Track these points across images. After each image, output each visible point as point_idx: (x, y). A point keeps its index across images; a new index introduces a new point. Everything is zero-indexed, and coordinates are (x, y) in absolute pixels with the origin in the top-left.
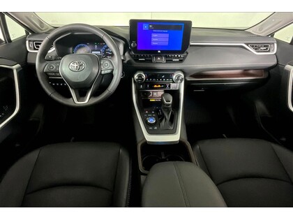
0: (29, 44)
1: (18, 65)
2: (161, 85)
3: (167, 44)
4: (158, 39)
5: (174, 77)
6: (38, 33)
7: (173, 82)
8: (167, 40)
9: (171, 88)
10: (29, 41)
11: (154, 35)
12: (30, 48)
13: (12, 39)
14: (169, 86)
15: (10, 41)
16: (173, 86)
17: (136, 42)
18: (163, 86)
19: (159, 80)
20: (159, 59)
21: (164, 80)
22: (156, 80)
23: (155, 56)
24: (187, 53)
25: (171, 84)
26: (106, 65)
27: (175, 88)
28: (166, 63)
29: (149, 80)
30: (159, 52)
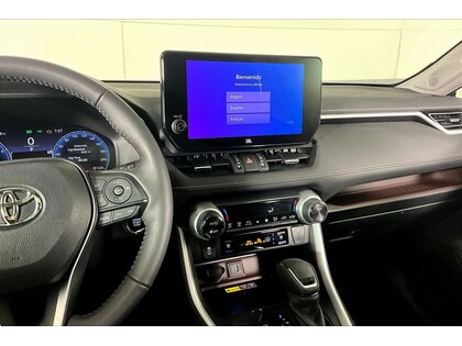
2: (263, 236)
3: (266, 119)
4: (244, 108)
5: (299, 208)
7: (300, 223)
8: (267, 108)
9: (291, 243)
11: (232, 96)
14: (286, 237)
16: (297, 234)
17: (185, 118)
18: (268, 240)
19: (262, 222)
20: (249, 161)
21: (275, 219)
22: (255, 224)
23: (239, 155)
24: (314, 142)
25: (289, 228)
26: (117, 191)
27: (299, 239)
28: (269, 171)
29: (235, 226)
30: (249, 141)
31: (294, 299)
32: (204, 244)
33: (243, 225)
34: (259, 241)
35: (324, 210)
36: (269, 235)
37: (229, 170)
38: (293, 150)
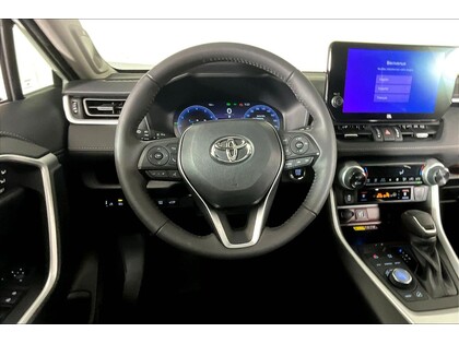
0: (71, 104)
1: (50, 157)
2: (391, 192)
3: (407, 99)
5: (425, 173)
6: (89, 80)
7: (424, 184)
8: (408, 89)
9: (412, 199)
10: (71, 97)
11: (382, 79)
12: (74, 114)
13: (25, 92)
14: (409, 194)
15: (20, 96)
16: (418, 193)
17: (342, 96)
18: (395, 195)
19: (394, 180)
20: (388, 132)
21: (404, 179)
22: (387, 181)
23: (379, 127)
24: (442, 121)
25: (412, 187)
26: (298, 145)
27: (419, 196)
28: (404, 141)
29: (372, 181)
30: (389, 116)
31: (415, 239)
32: (346, 192)
33: (378, 181)
34: (388, 195)
35: (447, 176)
36: (396, 191)
37: (371, 139)
38: (416, 126)
